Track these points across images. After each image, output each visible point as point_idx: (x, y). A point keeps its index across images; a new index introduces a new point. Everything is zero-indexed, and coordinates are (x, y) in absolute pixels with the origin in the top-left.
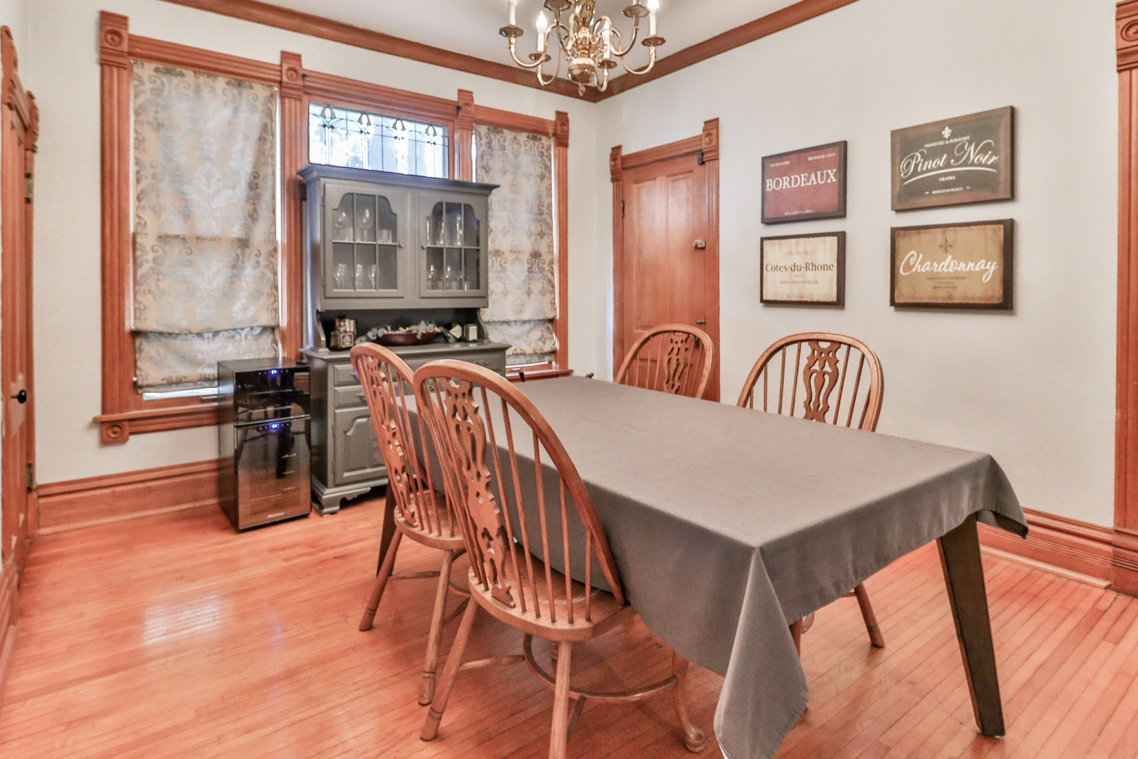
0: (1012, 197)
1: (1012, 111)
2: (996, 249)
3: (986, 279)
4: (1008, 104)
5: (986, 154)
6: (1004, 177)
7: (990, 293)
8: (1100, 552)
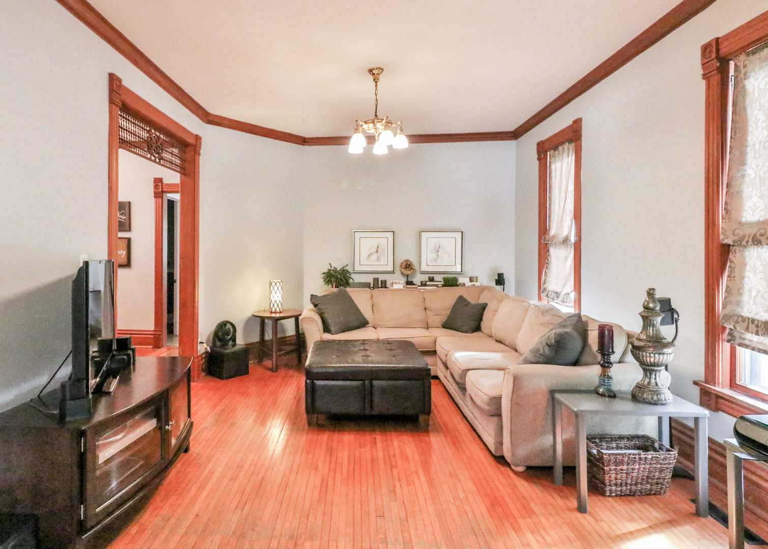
0: (130, 230)
1: (130, 203)
2: (125, 246)
3: (123, 256)
4: (129, 201)
5: (122, 215)
6: (127, 223)
7: (124, 261)
8: (150, 338)
